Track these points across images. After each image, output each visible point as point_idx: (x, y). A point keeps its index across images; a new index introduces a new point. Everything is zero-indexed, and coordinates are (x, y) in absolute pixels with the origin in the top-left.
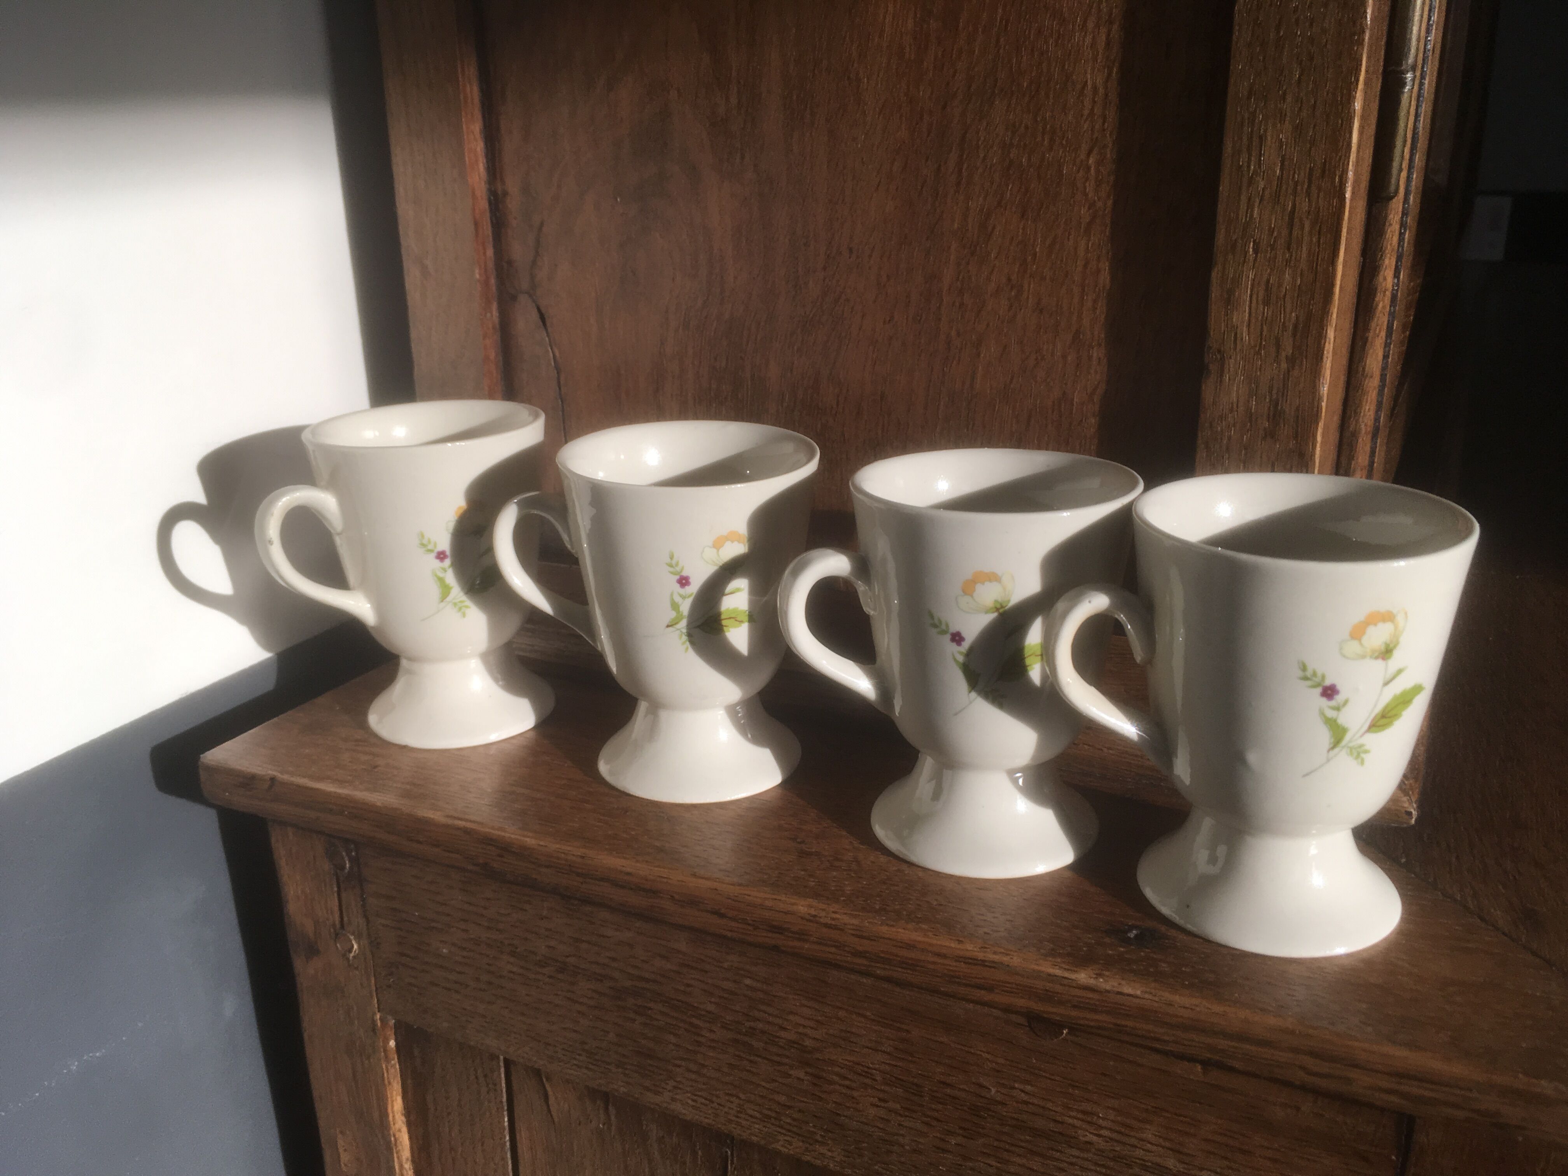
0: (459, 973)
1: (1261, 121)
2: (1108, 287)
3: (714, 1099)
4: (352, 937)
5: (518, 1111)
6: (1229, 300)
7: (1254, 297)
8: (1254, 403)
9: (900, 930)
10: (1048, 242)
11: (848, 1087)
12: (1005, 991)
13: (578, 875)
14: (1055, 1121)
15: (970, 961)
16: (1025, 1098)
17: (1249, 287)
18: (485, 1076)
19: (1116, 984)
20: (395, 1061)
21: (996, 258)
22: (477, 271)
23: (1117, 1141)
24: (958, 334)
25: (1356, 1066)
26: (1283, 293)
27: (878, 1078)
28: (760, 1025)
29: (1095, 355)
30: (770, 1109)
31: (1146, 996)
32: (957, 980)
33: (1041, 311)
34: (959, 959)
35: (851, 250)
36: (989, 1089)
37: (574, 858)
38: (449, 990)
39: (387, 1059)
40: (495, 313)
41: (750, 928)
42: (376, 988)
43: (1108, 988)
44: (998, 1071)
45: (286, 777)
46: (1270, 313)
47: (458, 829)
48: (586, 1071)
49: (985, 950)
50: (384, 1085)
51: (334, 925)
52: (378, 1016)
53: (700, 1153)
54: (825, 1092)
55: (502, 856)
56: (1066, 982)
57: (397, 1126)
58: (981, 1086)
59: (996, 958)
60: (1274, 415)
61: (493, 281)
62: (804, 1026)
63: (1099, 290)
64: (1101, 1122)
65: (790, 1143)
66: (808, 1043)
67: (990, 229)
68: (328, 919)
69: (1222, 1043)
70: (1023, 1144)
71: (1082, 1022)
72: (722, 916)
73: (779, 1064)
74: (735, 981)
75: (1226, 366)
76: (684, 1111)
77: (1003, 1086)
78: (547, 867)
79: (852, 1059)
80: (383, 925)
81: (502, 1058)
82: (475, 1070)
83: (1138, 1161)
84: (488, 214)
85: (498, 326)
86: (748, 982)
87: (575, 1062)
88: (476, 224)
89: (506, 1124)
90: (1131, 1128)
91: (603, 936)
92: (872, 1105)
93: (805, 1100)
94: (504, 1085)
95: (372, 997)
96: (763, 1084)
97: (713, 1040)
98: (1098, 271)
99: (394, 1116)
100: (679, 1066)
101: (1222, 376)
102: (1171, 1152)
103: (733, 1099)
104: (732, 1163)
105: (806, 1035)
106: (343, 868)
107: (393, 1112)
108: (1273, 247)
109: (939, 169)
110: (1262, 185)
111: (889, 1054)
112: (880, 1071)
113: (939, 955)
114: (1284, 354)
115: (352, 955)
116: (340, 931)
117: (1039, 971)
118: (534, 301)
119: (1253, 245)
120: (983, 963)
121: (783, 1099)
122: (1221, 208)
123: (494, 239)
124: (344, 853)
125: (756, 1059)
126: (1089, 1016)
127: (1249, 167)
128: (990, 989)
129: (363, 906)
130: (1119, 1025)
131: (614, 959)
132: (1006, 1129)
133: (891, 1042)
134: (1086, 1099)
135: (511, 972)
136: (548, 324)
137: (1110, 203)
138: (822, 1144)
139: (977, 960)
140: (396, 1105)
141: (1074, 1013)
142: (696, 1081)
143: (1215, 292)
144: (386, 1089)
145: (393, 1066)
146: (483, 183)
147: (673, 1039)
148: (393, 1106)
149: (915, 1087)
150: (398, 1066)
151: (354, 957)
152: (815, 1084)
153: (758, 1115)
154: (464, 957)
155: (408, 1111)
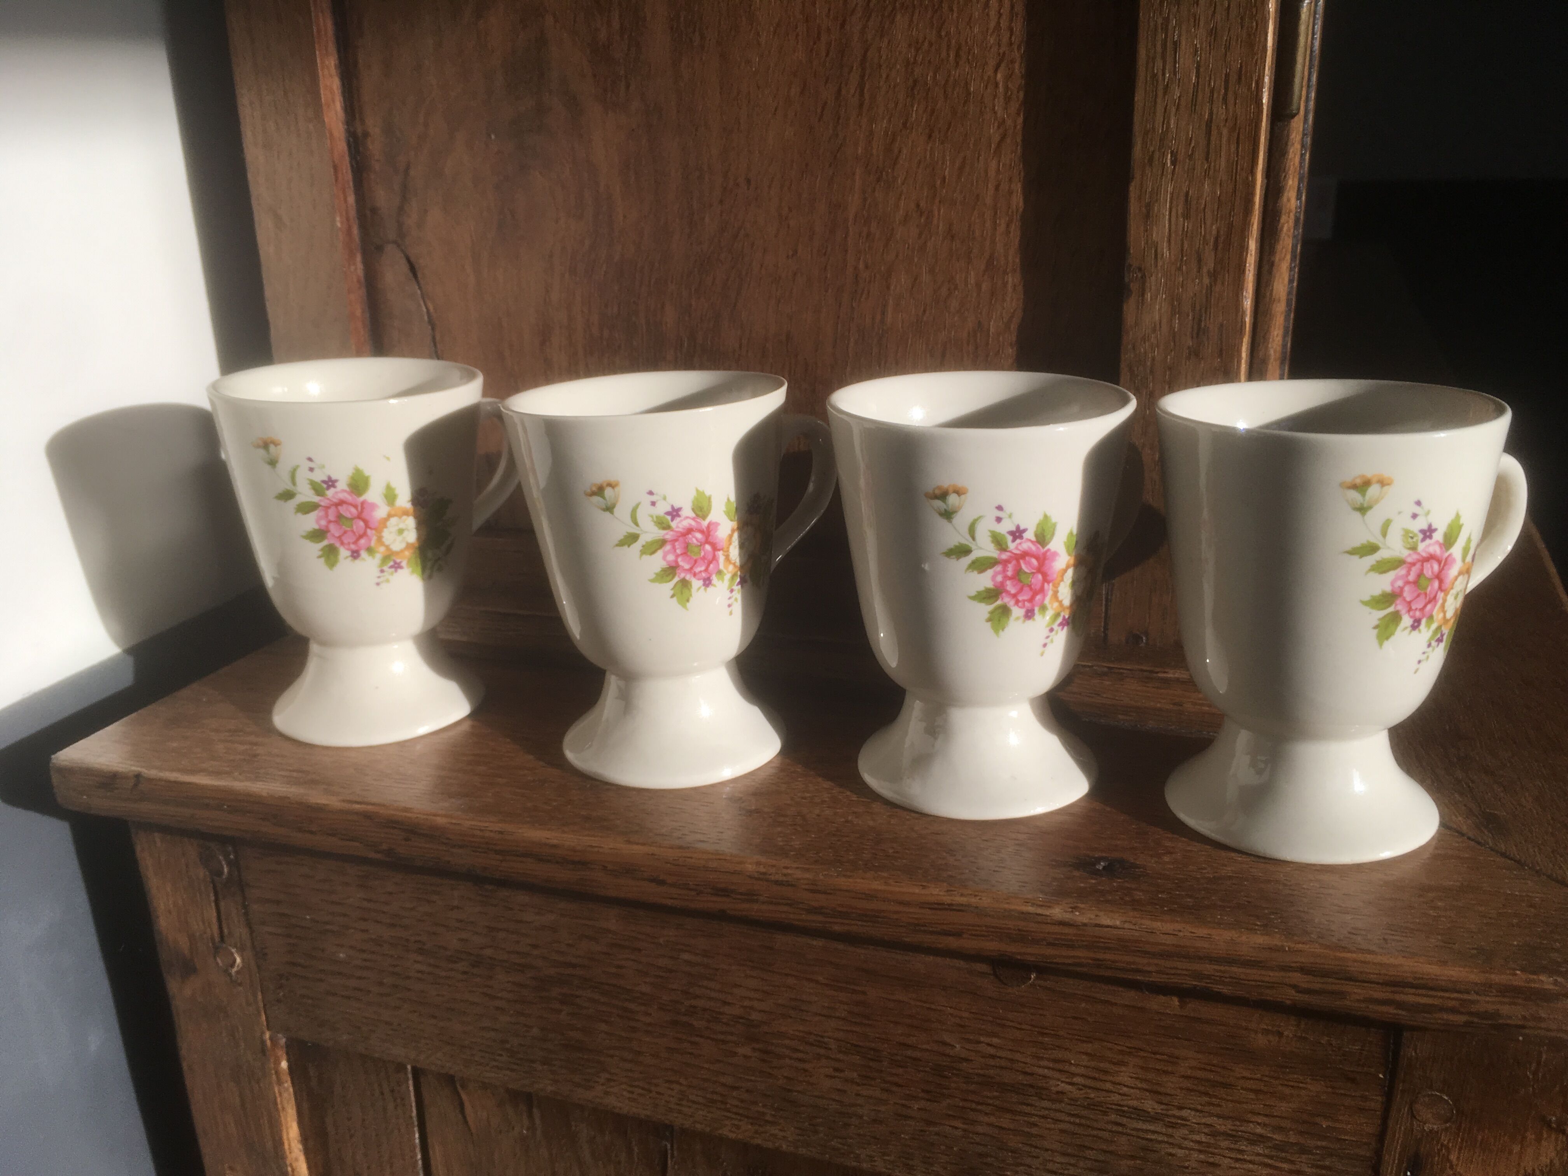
0: (360, 978)
1: (1175, 27)
2: (1021, 210)
3: (653, 1088)
4: (234, 950)
5: (430, 1126)
6: (1148, 216)
7: (1174, 210)
8: (1177, 321)
9: (858, 880)
10: (957, 164)
11: (800, 1060)
12: (975, 935)
13: (498, 852)
14: (1025, 1073)
15: (936, 906)
16: (992, 1051)
17: (1168, 200)
18: (392, 1091)
19: (1093, 917)
20: (288, 1084)
21: (903, 184)
22: (338, 219)
23: (1090, 1088)
24: (867, 267)
25: (1350, 979)
26: (1203, 206)
27: (833, 1047)
28: (701, 1003)
29: (1010, 280)
30: (713, 1093)
31: (1127, 926)
32: (922, 928)
33: (953, 237)
34: (923, 905)
35: (748, 181)
36: (953, 1046)
37: (492, 835)
38: (349, 998)
39: (280, 1082)
40: (360, 266)
41: (693, 893)
42: (265, 1005)
43: (1085, 921)
44: (962, 1026)
45: (153, 773)
46: (1190, 228)
47: (357, 813)
48: (508, 1072)
49: (952, 893)
50: (277, 1110)
51: (213, 939)
52: (267, 1035)
53: (636, 1149)
54: (775, 1067)
55: (407, 839)
56: (1040, 919)
57: (294, 1155)
58: (945, 1044)
59: (963, 900)
60: (1198, 334)
61: (355, 231)
62: (750, 999)
63: (1012, 212)
64: (1073, 1069)
65: (738, 1127)
66: (755, 1016)
67: (896, 151)
68: (205, 933)
69: (1208, 968)
70: (991, 1102)
71: (1058, 960)
72: (662, 883)
73: (724, 1042)
74: (671, 957)
75: (1148, 284)
76: (619, 1105)
77: (969, 1041)
78: (461, 847)
79: (801, 1028)
80: (270, 933)
81: (409, 1067)
82: (380, 1085)
83: (1114, 1107)
84: (347, 158)
85: (362, 279)
86: (686, 956)
87: (495, 1064)
88: (335, 168)
89: (417, 1141)
90: (1106, 1072)
91: (521, 922)
92: (827, 1076)
93: (753, 1078)
94: (413, 1098)
95: (259, 1014)
96: (706, 1066)
97: (650, 1024)
98: (1010, 193)
99: (289, 1145)
100: (612, 1056)
101: (1143, 295)
102: (1148, 1094)
103: (674, 1086)
104: (672, 1156)
105: (752, 1008)
106: (220, 873)
107: (288, 1139)
108: (1191, 157)
109: (839, 91)
110: (1177, 94)
111: (844, 1019)
112: (835, 1039)
113: (901, 903)
114: (1205, 270)
115: (235, 969)
116: (220, 944)
117: (1011, 910)
118: (402, 251)
119: (1171, 156)
120: (950, 907)
121: (729, 1080)
122: (1137, 118)
123: (355, 186)
124: (221, 857)
125: (697, 1039)
126: (1065, 952)
127: (1164, 74)
128: (958, 934)
129: (246, 914)
130: (1098, 960)
131: (535, 946)
132: (972, 1087)
133: (846, 1007)
134: (1058, 1047)
135: (419, 972)
136: (419, 275)
137: (1020, 120)
138: (773, 1123)
139: (943, 904)
140: (292, 1132)
141: (1050, 951)
142: (631, 1071)
143: (1134, 207)
144: (279, 1116)
145: (287, 1089)
146: (340, 124)
147: (603, 1027)
148: (288, 1134)
149: (872, 1052)
150: (291, 1090)
151: (238, 972)
152: (763, 1060)
153: (701, 1100)
154: (365, 960)
155: (305, 1139)
